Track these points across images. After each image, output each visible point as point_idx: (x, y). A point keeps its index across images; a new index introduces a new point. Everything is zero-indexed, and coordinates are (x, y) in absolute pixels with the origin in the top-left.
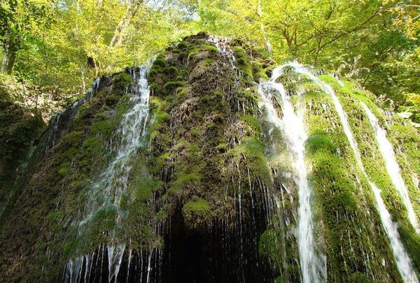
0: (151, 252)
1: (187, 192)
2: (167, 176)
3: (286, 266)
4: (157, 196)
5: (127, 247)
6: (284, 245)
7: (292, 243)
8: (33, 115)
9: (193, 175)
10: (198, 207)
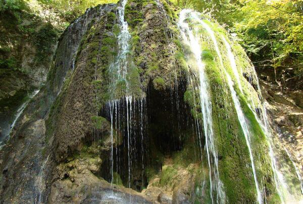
0: (142, 99)
1: (154, 74)
2: (144, 66)
3: (195, 105)
4: (141, 75)
5: (133, 97)
6: (194, 97)
7: (197, 96)
8: (47, 22)
9: (155, 67)
10: (159, 81)
